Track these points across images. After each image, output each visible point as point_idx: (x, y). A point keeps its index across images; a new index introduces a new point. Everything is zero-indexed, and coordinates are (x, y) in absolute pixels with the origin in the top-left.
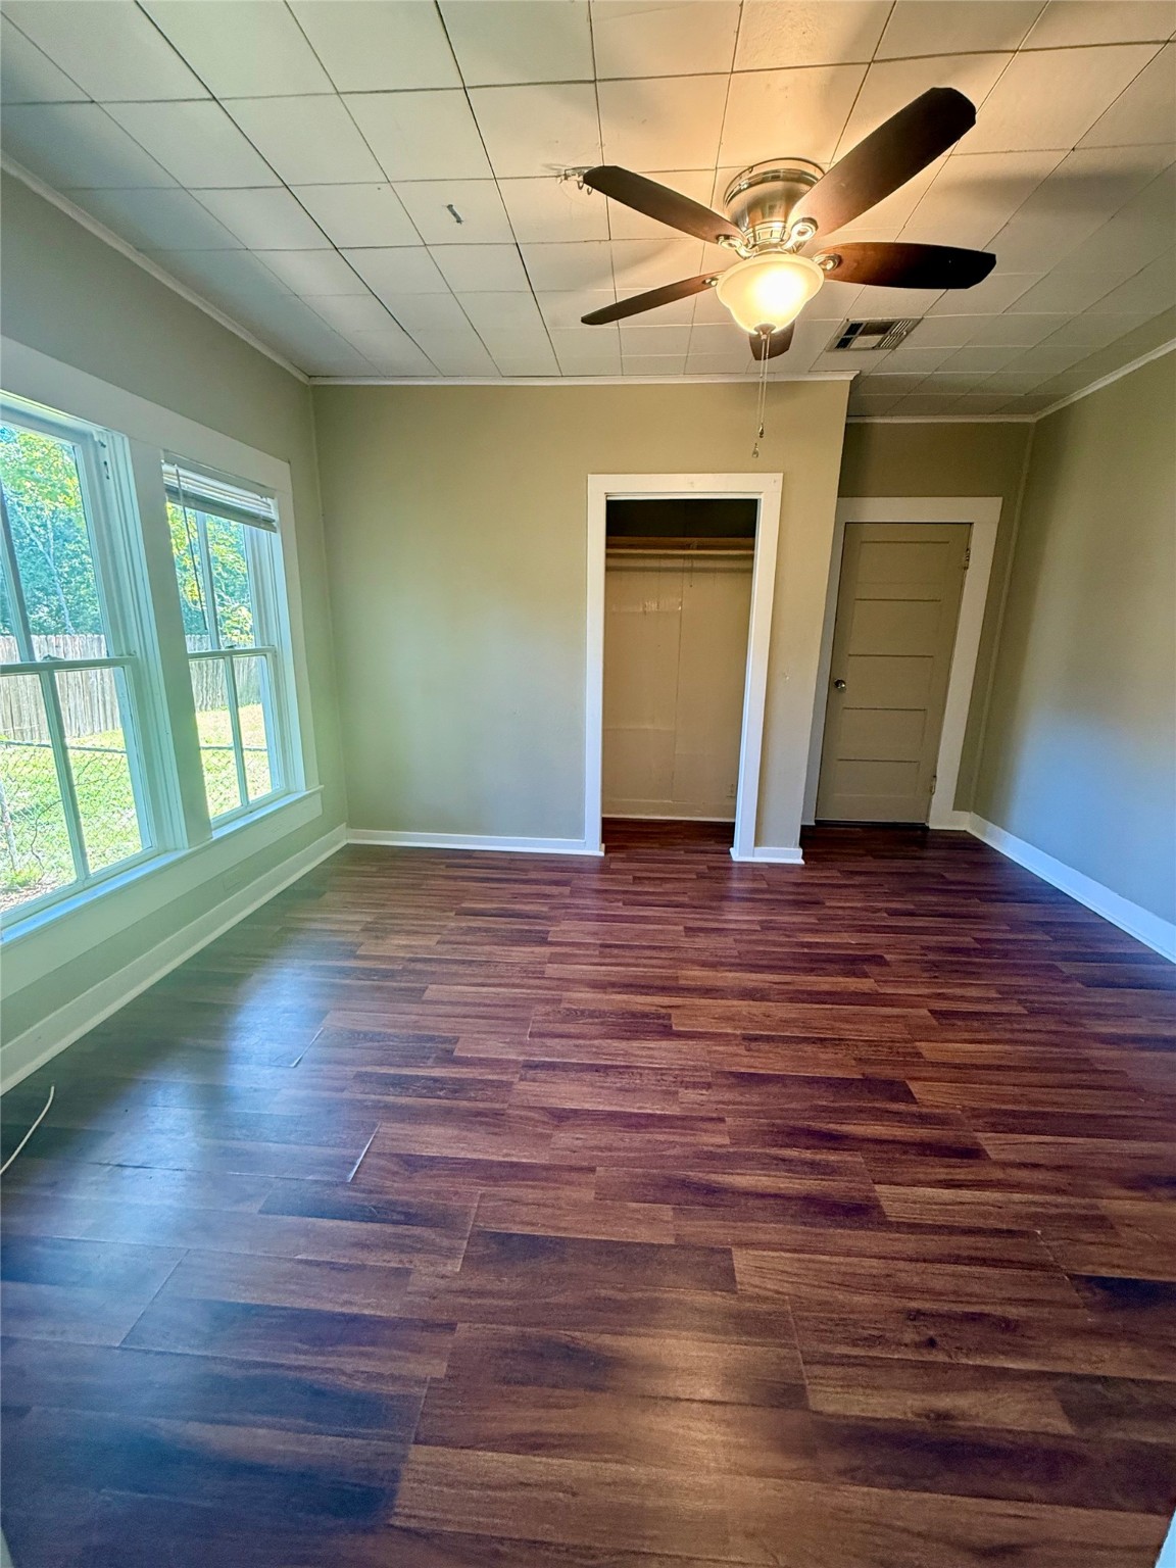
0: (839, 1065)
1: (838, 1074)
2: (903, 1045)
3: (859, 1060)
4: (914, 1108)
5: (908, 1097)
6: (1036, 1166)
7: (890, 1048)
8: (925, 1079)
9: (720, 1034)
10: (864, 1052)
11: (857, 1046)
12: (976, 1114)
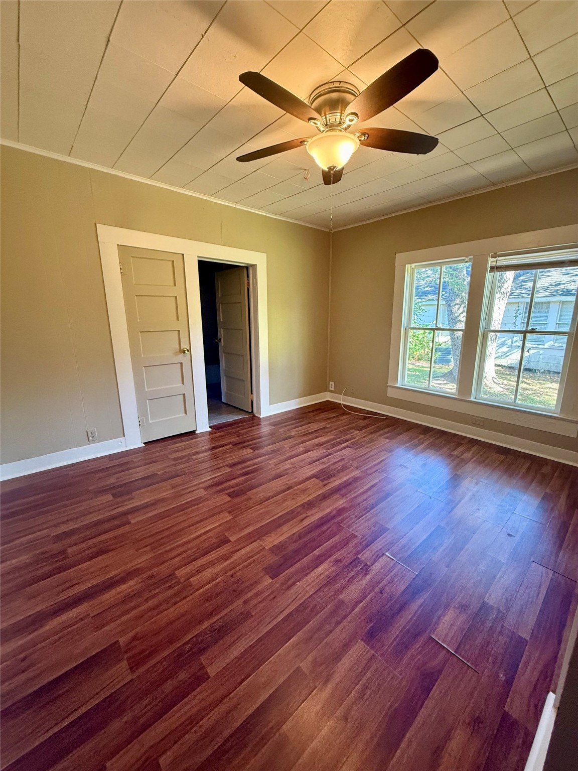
0: (256, 494)
1: (254, 491)
2: (237, 514)
3: (250, 499)
4: (227, 492)
5: (229, 495)
6: (190, 492)
7: (242, 509)
8: (226, 503)
9: (301, 484)
10: (249, 504)
11: (254, 504)
12: (207, 500)
